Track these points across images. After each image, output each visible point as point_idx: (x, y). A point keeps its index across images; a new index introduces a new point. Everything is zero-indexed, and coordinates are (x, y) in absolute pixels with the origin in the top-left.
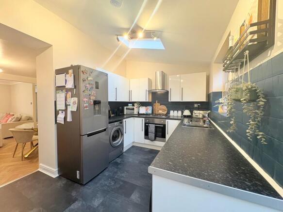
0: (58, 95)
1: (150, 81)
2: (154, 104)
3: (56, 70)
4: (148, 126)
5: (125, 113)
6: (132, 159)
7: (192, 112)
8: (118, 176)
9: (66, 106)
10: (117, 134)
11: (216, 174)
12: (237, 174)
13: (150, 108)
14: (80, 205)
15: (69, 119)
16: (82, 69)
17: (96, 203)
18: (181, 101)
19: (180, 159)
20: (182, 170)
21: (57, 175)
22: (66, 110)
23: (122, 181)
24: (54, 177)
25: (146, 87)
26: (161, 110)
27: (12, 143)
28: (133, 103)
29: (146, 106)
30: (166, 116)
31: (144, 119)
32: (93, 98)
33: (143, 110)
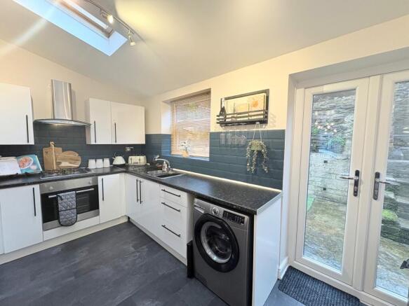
2: (45, 150)
4: (56, 199)
13: (33, 159)
26: (65, 160)
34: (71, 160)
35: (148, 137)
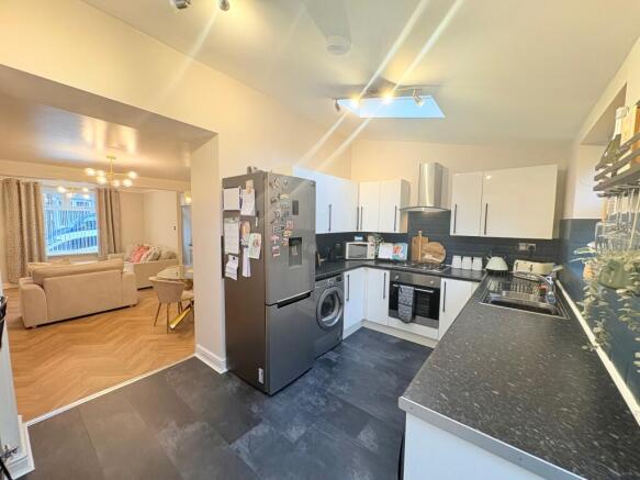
0: (226, 225)
1: (405, 186)
2: (414, 238)
3: (224, 180)
4: (397, 289)
5: (347, 258)
6: (359, 356)
7: (510, 264)
8: (333, 389)
9: (241, 247)
10: (331, 302)
11: (543, 438)
12: (593, 447)
13: (403, 247)
14: (266, 430)
15: (246, 273)
16: (269, 179)
17: (295, 433)
18: (482, 235)
19: (465, 390)
20: (466, 416)
21: (225, 370)
22: (240, 256)
23: (342, 401)
24: (221, 372)
25: (396, 201)
26: (429, 252)
27: (151, 300)
28: (365, 236)
29: (394, 243)
30: (441, 269)
31: (388, 272)
32: (288, 234)
33: (386, 251)
34: (435, 253)
35: (561, 224)
